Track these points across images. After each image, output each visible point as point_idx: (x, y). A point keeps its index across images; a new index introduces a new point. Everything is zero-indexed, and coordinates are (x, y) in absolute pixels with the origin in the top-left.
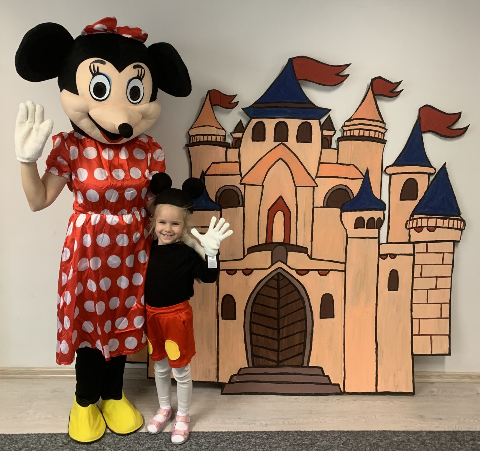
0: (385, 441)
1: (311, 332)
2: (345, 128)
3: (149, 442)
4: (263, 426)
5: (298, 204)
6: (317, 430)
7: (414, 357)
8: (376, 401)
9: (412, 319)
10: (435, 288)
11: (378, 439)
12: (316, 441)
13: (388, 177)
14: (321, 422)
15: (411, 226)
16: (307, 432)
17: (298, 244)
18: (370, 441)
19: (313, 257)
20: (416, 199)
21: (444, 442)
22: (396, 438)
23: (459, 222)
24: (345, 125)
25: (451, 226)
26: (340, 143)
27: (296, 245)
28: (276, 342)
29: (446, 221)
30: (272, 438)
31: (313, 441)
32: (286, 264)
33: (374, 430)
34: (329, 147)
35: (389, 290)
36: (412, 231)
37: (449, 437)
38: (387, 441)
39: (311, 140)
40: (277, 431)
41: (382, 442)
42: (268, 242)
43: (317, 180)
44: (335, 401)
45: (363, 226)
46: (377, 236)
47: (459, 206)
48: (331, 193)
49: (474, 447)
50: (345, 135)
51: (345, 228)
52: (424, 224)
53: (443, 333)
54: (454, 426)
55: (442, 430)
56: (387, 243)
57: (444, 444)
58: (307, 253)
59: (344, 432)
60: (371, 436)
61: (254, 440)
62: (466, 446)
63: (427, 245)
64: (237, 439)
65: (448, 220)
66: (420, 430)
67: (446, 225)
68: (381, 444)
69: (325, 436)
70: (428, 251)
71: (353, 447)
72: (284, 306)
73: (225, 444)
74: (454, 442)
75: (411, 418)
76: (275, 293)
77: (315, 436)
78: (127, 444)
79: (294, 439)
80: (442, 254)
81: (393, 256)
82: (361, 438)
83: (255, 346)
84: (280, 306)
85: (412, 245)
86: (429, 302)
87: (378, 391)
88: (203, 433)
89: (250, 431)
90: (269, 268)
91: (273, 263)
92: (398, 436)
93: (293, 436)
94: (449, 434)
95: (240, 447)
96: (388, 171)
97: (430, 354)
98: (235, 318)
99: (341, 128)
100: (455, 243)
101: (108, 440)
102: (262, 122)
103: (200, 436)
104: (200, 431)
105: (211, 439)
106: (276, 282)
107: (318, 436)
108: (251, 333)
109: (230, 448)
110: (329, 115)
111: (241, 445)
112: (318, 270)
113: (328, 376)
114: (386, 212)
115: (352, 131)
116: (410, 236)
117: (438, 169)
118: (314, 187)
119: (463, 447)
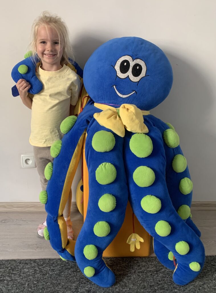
103: (45, 264)
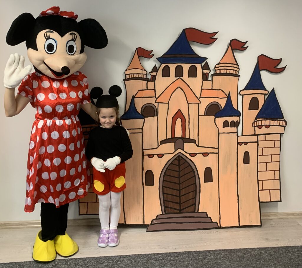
0: (247, 254)
1: (199, 191)
2: (216, 69)
3: (106, 262)
4: (174, 249)
5: (190, 113)
6: (207, 250)
7: (261, 203)
8: (240, 231)
9: (258, 181)
10: (270, 161)
11: (243, 253)
12: (207, 256)
13: (241, 97)
14: (208, 245)
15: (255, 125)
16: (201, 251)
17: (190, 138)
18: (239, 255)
19: (199, 146)
20: (258, 109)
21: (282, 253)
22: (253, 252)
23: (283, 122)
24: (216, 67)
25: (278, 124)
26: (213, 77)
27: (189, 139)
28: (179, 198)
29: (276, 122)
30: (180, 256)
31: (205, 256)
32: (183, 150)
33: (240, 248)
34: (207, 79)
35: (244, 164)
36: (256, 128)
37: (284, 250)
38: (248, 254)
39: (197, 76)
40: (183, 252)
41: (245, 255)
42: (172, 137)
43: (200, 99)
44: (215, 233)
45: (228, 126)
46: (236, 132)
47: (283, 112)
48: (209, 107)
49: (299, 255)
50: (216, 72)
51: (217, 128)
52: (263, 124)
53: (276, 188)
54: (286, 244)
55: (280, 246)
56: (242, 135)
57: (281, 254)
58: (195, 143)
59: (223, 250)
60: (239, 252)
61: (170, 258)
62: (294, 255)
63: (265, 136)
64: (159, 257)
65: (276, 121)
66: (267, 247)
67: (275, 124)
68: (245, 256)
69: (212, 253)
70: (266, 140)
71: (229, 259)
72: (183, 176)
73: (153, 261)
74: (287, 252)
75: (261, 240)
76: (177, 168)
77: (206, 254)
78: (92, 264)
79: (194, 256)
80: (274, 141)
81: (246, 143)
82: (233, 253)
83: (166, 201)
84: (180, 176)
85: (256, 136)
86: (267, 170)
87: (241, 225)
88: (139, 255)
89: (167, 252)
90: (173, 153)
91: (176, 150)
92: (254, 251)
93: (193, 254)
94: (284, 248)
95: (162, 262)
96: (241, 93)
97: (270, 201)
98: (153, 185)
99: (213, 68)
100: (281, 134)
101: (80, 262)
102: (168, 66)
104: (136, 254)
105: (143, 258)
106: (178, 161)
107: (208, 253)
108: (163, 193)
109: (156, 263)
110: (207, 61)
111: (162, 261)
112: (202, 153)
113: (210, 218)
114: (241, 117)
115: (220, 70)
116: (255, 131)
117: (270, 91)
118: (199, 104)
119: (293, 255)
